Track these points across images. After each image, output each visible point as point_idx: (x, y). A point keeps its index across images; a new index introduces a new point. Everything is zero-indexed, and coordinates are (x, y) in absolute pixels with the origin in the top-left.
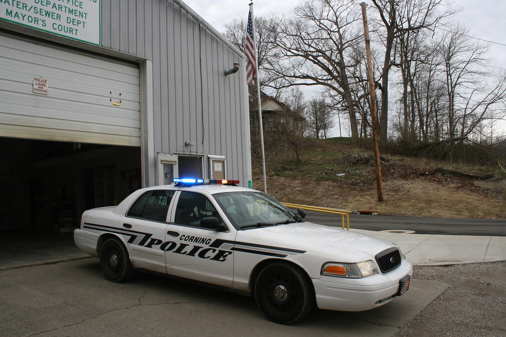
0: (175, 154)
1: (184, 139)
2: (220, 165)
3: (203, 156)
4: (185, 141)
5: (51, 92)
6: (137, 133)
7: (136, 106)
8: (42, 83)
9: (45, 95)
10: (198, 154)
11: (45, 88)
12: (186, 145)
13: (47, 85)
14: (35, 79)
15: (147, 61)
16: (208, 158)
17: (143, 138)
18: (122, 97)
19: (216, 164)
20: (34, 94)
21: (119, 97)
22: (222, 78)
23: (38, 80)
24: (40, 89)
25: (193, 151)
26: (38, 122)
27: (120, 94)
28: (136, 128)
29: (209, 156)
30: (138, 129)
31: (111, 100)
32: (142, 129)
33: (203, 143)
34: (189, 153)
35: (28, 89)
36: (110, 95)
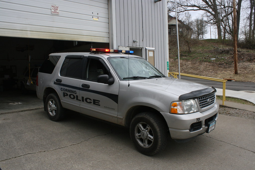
0: (128, 47)
1: (132, 38)
2: (152, 53)
3: (143, 48)
4: (133, 40)
5: (61, 13)
6: (107, 35)
7: (106, 20)
8: (56, 8)
9: (58, 15)
10: (140, 47)
11: (57, 11)
12: (134, 42)
13: (58, 9)
14: (52, 6)
16: (146, 49)
17: (110, 38)
18: (99, 15)
19: (150, 52)
20: (52, 15)
21: (97, 15)
22: (153, 4)
23: (54, 7)
24: (55, 12)
25: (137, 45)
26: (55, 30)
27: (98, 14)
28: (106, 32)
29: (146, 48)
31: (93, 17)
32: (110, 33)
33: (143, 41)
34: (135, 46)
35: (49, 12)
36: (92, 14)
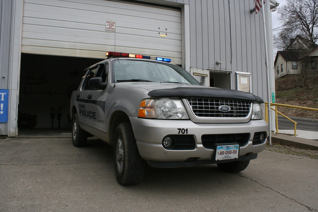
0: (208, 70)
1: (215, 59)
2: (246, 79)
3: (232, 72)
4: (216, 61)
5: (117, 29)
6: (179, 55)
7: (178, 37)
8: (112, 24)
9: (114, 32)
10: (227, 70)
11: (113, 27)
12: (217, 64)
13: (115, 25)
14: (107, 22)
15: (185, 5)
16: (236, 74)
17: (183, 59)
18: (167, 31)
19: (242, 78)
20: (107, 31)
21: (165, 31)
22: (248, 15)
23: (109, 22)
24: (111, 28)
25: (224, 67)
26: (109, 48)
27: (166, 29)
28: (178, 52)
29: (236, 72)
30: (180, 53)
31: (159, 33)
32: (182, 53)
33: (231, 63)
34: (219, 70)
35: (103, 28)
36: (159, 30)
